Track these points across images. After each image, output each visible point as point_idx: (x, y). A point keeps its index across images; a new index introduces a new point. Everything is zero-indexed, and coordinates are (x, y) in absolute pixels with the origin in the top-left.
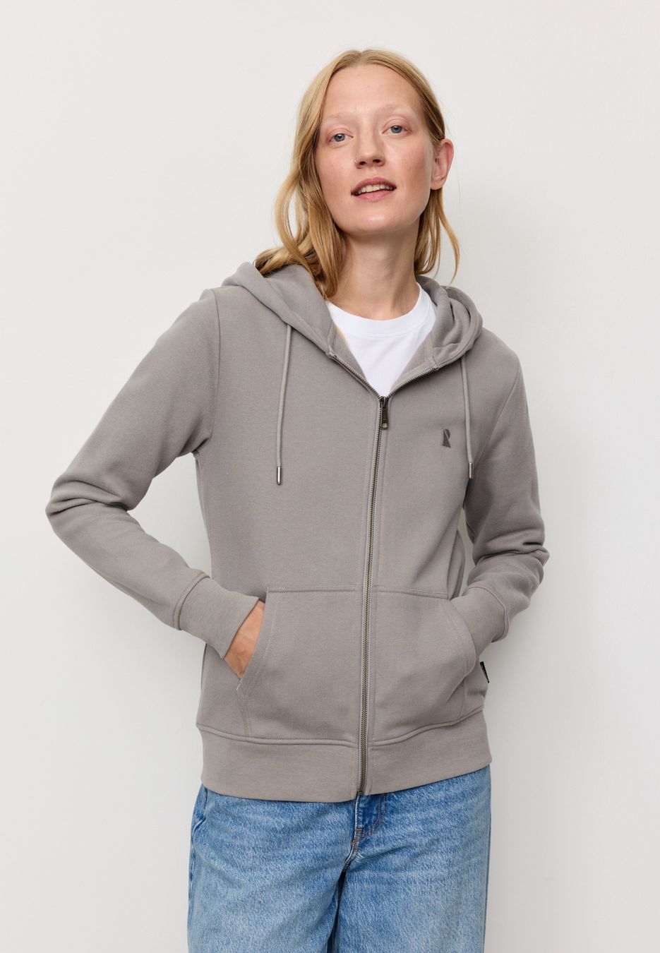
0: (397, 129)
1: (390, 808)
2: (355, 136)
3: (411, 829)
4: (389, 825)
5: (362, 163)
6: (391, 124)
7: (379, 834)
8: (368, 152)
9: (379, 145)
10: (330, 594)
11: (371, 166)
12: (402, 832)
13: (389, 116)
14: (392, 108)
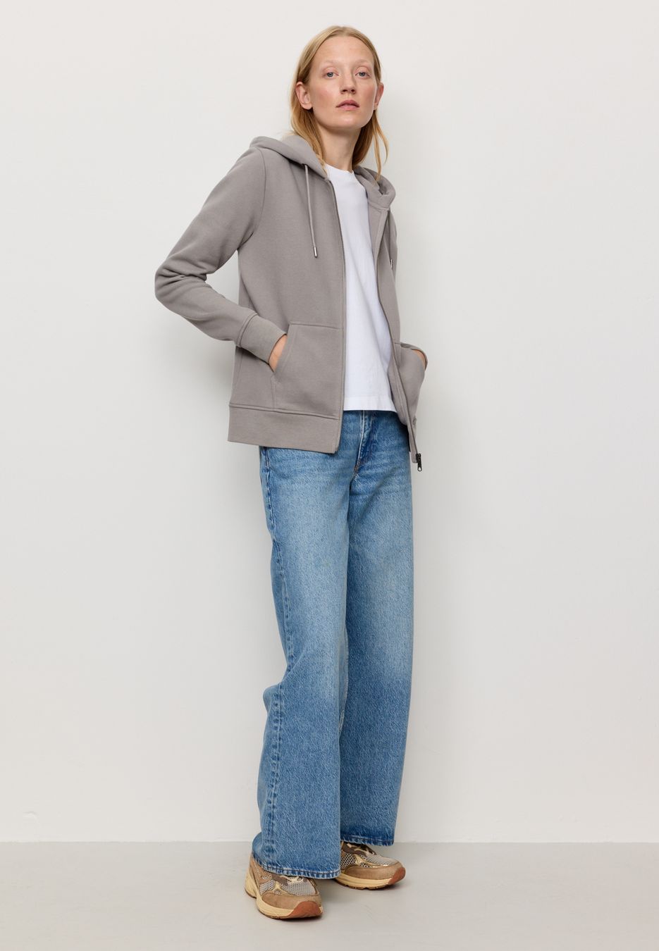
0: (362, 74)
1: (375, 448)
2: (340, 74)
3: (385, 461)
4: (374, 458)
5: (344, 91)
6: (360, 71)
7: (369, 463)
8: (349, 85)
9: (355, 82)
10: (327, 328)
11: (349, 93)
12: (380, 463)
13: (359, 67)
14: (362, 61)
